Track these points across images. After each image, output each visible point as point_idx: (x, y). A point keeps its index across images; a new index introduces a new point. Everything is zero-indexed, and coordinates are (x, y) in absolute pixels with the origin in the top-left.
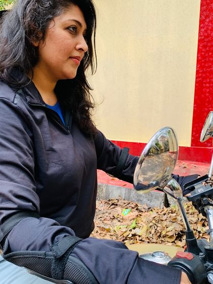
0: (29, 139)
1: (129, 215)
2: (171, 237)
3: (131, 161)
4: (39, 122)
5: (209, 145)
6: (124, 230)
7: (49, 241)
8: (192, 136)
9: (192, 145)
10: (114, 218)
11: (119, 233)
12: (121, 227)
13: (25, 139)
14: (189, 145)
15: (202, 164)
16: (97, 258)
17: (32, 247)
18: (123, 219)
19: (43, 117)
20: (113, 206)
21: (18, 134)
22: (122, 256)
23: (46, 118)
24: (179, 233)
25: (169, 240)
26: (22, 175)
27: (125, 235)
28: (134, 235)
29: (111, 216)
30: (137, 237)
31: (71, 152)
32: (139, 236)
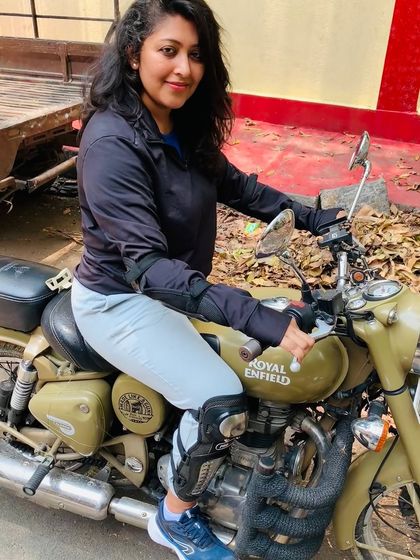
0: (150, 180)
1: (255, 233)
2: (315, 270)
3: (259, 193)
4: (157, 161)
5: (410, 107)
6: (248, 257)
7: (187, 283)
8: (382, 89)
9: (378, 107)
10: (232, 236)
11: (239, 261)
12: (243, 251)
13: (147, 180)
14: (374, 107)
15: (392, 144)
16: (227, 302)
17: (169, 285)
18: (245, 239)
19: (161, 155)
20: (231, 218)
21: (141, 176)
22: (247, 302)
23: (164, 156)
24: (328, 265)
25: (312, 273)
26: (149, 216)
27: (248, 264)
28: (262, 265)
29: (228, 233)
30: (267, 268)
31: (189, 193)
32: (270, 267)
